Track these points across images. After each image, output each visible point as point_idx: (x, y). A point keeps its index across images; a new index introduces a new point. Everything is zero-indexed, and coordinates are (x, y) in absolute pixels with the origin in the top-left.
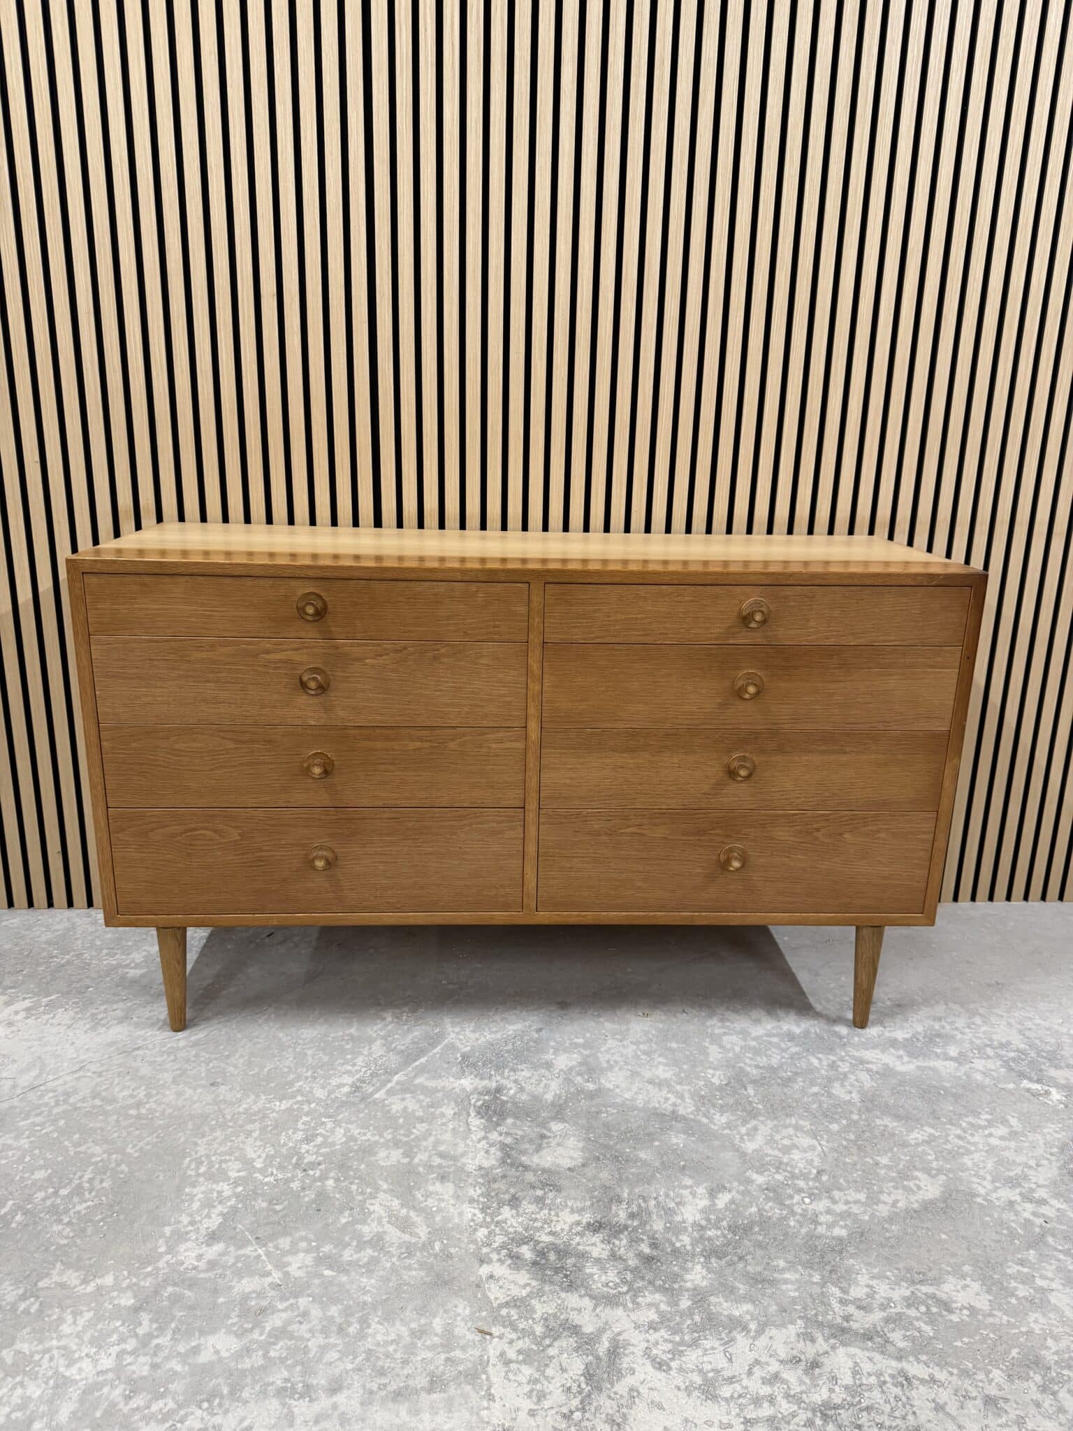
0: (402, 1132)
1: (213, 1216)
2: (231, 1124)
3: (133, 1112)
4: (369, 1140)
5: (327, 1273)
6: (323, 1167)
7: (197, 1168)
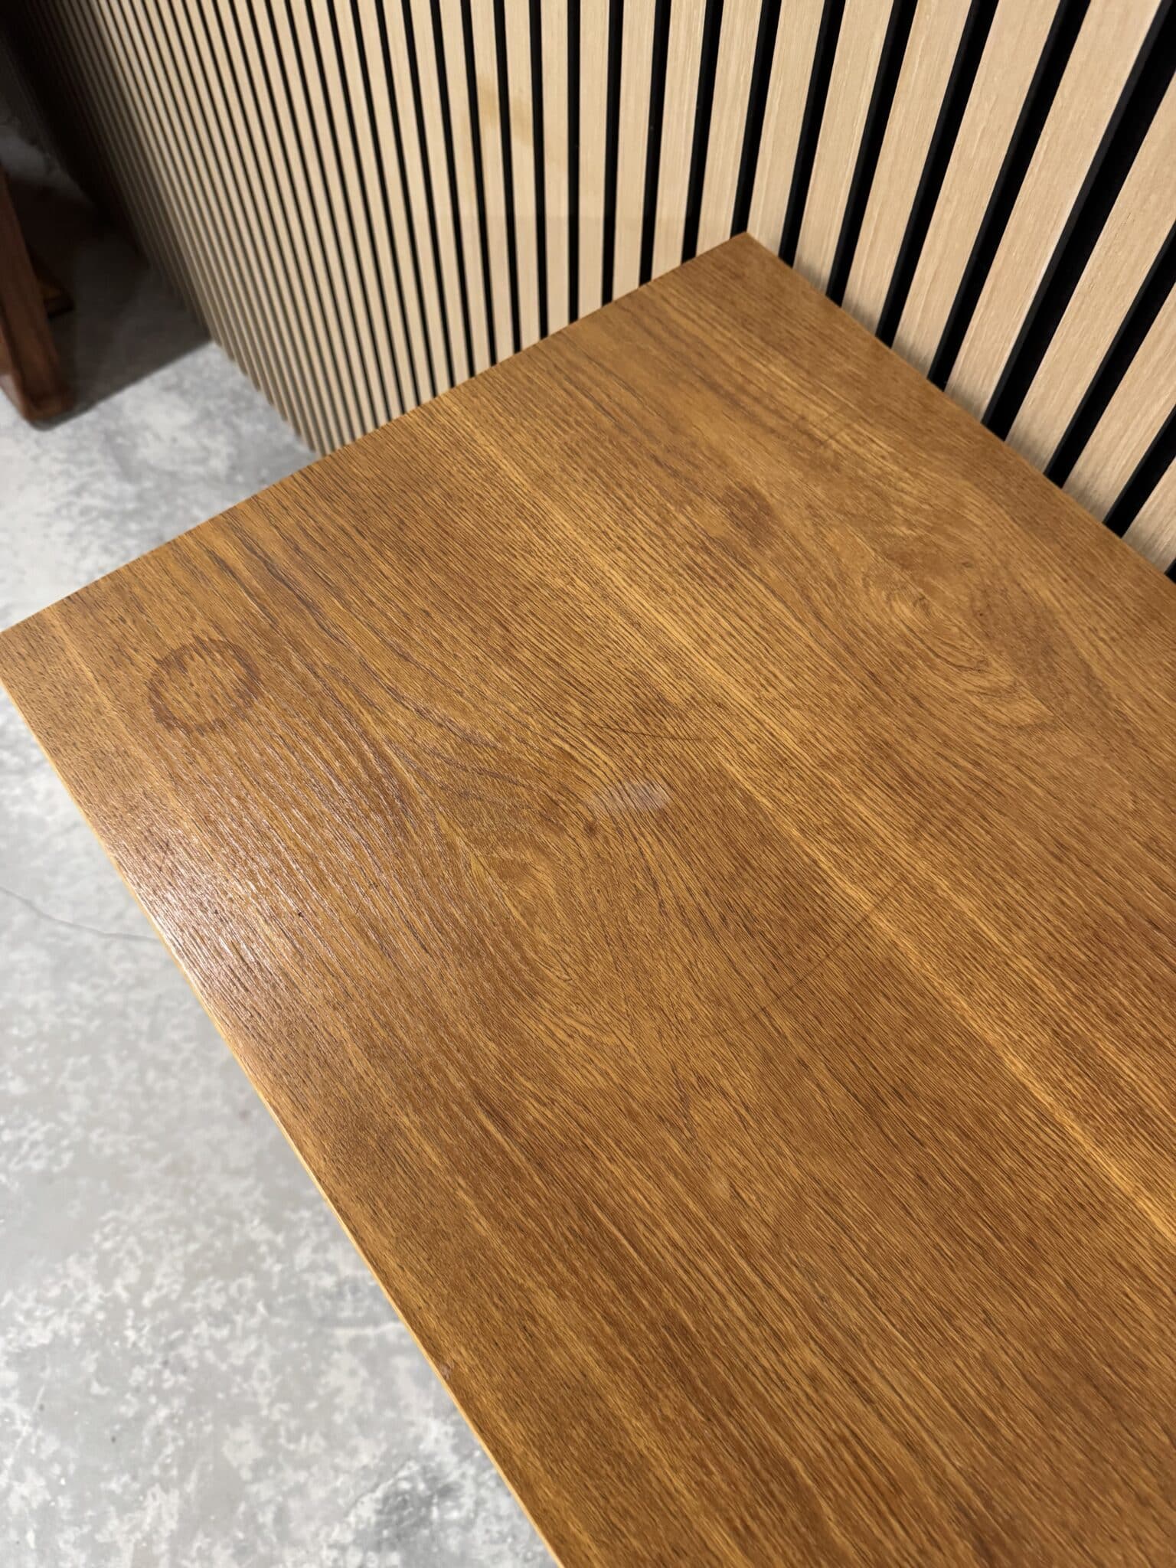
0: (293, 1424)
1: (50, 1327)
2: (193, 1201)
3: (151, 1075)
4: (255, 1394)
5: (31, 1537)
6: (182, 1379)
7: (106, 1238)
